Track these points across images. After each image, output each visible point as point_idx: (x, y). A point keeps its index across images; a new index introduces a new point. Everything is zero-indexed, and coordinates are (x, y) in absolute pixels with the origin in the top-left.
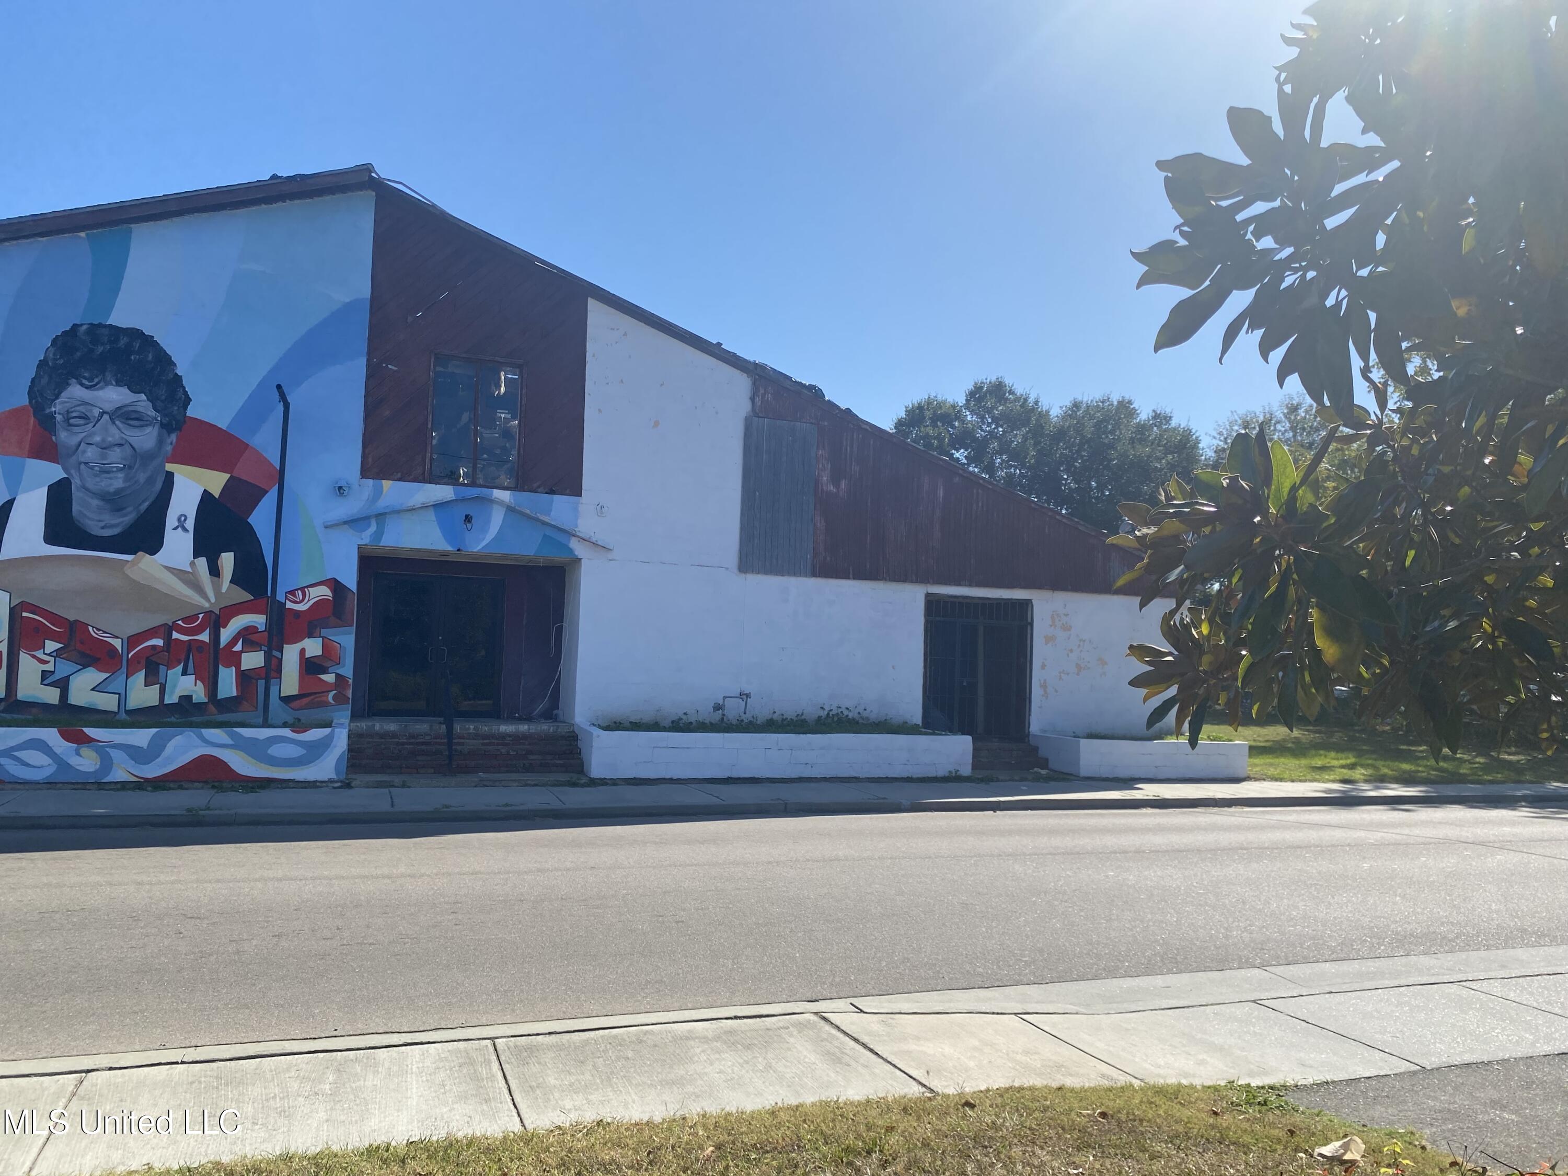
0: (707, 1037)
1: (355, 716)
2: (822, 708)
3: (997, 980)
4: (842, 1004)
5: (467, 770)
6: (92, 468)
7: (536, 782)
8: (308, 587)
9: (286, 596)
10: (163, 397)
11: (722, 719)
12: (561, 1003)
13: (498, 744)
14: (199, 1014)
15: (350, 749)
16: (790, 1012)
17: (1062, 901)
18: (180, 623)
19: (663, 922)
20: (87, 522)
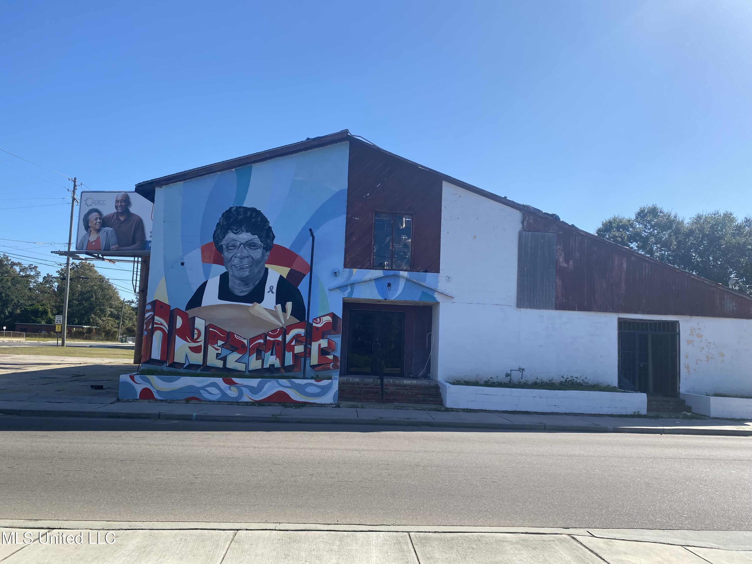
0: (513, 542)
1: (341, 375)
2: (563, 377)
3: (669, 526)
4: (582, 531)
5: (389, 401)
6: (237, 267)
7: (421, 408)
8: (322, 316)
9: (313, 321)
10: (264, 236)
11: (510, 381)
12: (439, 518)
13: (403, 389)
14: (281, 508)
15: (340, 389)
16: (555, 533)
17: (704, 485)
18: (270, 332)
19: (486, 481)
20: (235, 290)
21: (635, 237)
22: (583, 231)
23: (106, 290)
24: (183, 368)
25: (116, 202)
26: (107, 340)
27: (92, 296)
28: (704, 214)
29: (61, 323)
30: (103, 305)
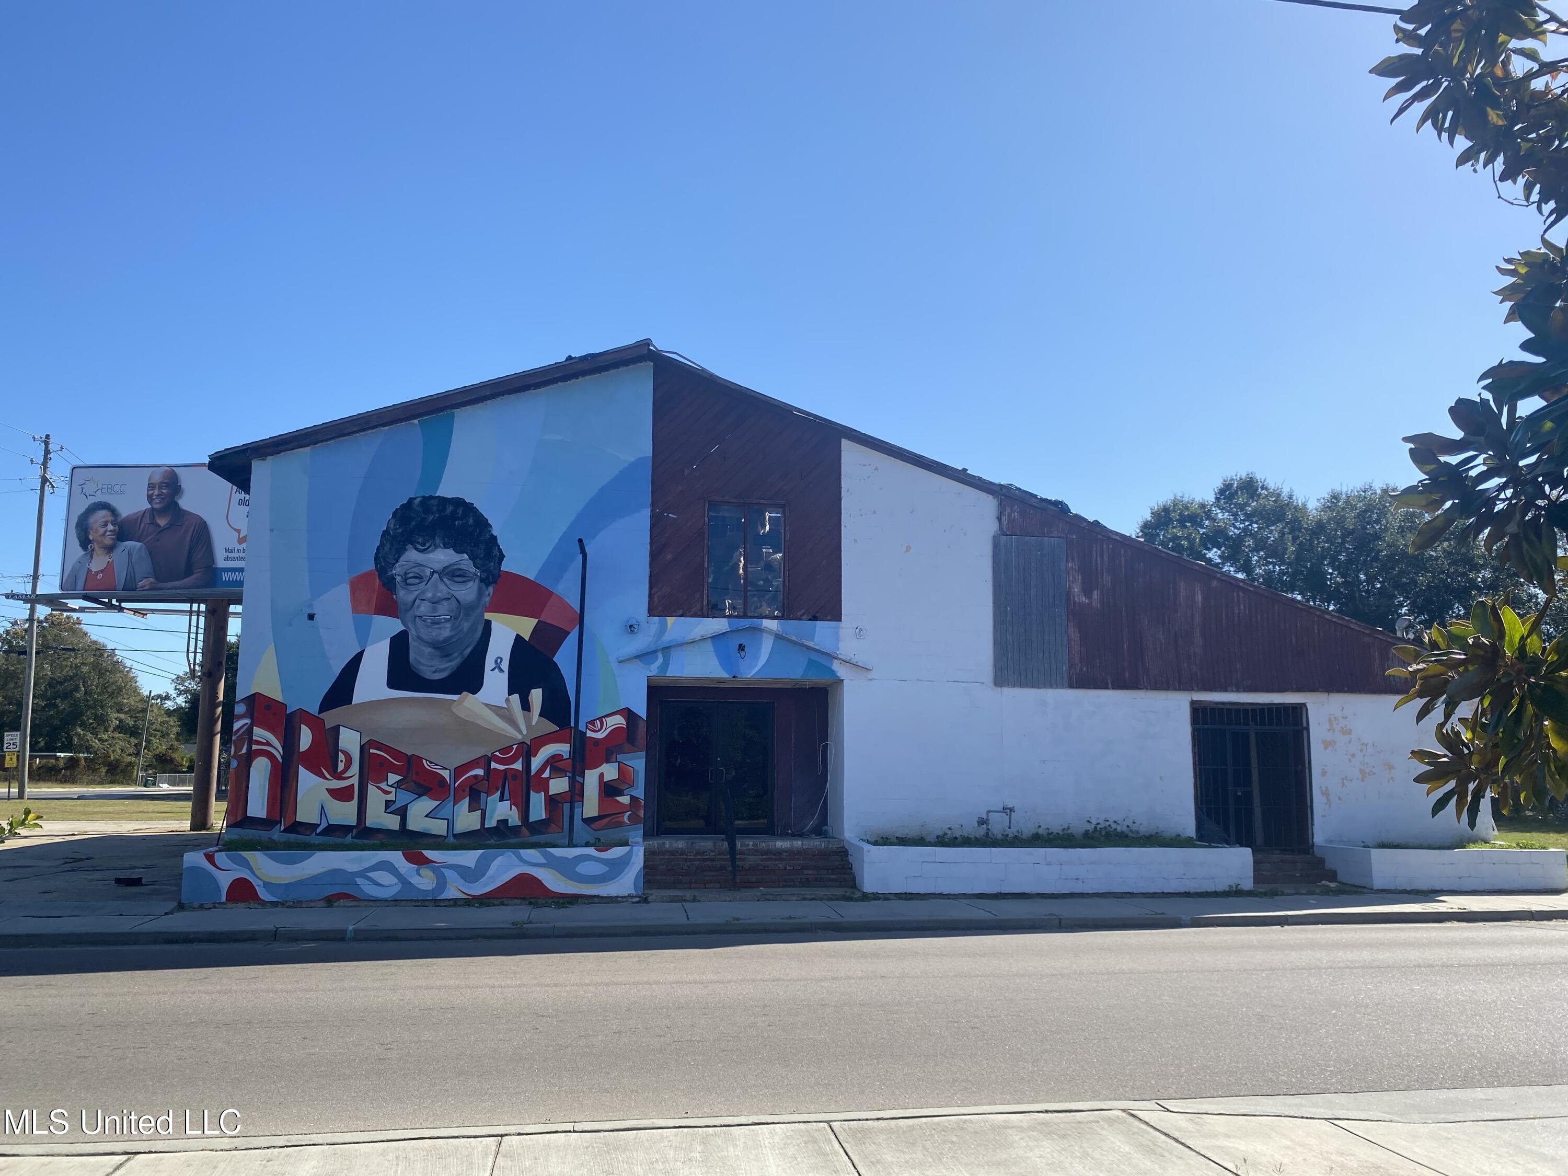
0: (1022, 1127)
1: (646, 835)
2: (1089, 822)
3: (1303, 1088)
4: (1148, 1105)
5: (748, 885)
6: (424, 621)
7: (814, 897)
8: (604, 717)
9: (587, 726)
10: (482, 556)
11: (987, 834)
12: (879, 1096)
13: (776, 860)
14: (570, 1096)
15: (645, 867)
16: (1099, 1108)
17: (1364, 1014)
18: (497, 753)
19: (959, 1028)
20: (422, 667)
21: (1216, 537)
22: (1117, 534)
23: (108, 674)
24: (317, 835)
25: (149, 487)
26: (113, 782)
27: (77, 689)
28: (1344, 490)
29: (17, 749)
30: (102, 707)
